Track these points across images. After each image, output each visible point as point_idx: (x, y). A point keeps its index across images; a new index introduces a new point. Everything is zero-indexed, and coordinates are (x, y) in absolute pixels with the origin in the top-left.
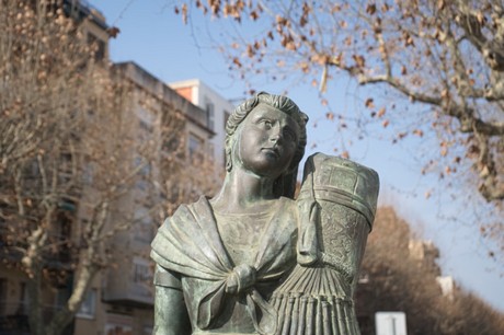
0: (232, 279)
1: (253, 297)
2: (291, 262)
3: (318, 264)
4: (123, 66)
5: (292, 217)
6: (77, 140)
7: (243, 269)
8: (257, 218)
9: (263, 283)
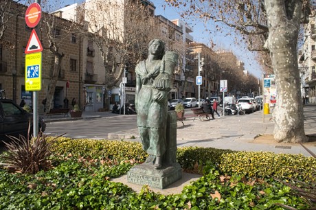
0: (147, 76)
1: (151, 79)
2: (159, 73)
3: (163, 73)
4: (158, 16)
5: (160, 64)
6: (146, 37)
7: (149, 74)
8: (153, 64)
9: (153, 76)
